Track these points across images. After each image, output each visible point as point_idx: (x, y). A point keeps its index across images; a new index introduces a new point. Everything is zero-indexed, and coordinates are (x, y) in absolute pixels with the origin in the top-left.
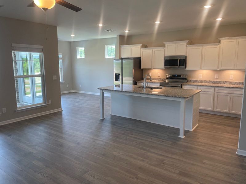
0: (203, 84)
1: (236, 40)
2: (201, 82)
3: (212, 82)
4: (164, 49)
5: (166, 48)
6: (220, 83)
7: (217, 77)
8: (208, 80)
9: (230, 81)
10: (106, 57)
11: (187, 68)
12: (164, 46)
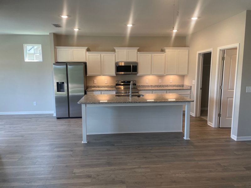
0: (150, 88)
1: (177, 50)
2: (148, 86)
3: (157, 86)
4: (114, 55)
5: (116, 54)
6: (163, 86)
7: (160, 81)
8: (154, 84)
9: (170, 84)
10: (25, 61)
11: (138, 74)
12: (114, 51)
